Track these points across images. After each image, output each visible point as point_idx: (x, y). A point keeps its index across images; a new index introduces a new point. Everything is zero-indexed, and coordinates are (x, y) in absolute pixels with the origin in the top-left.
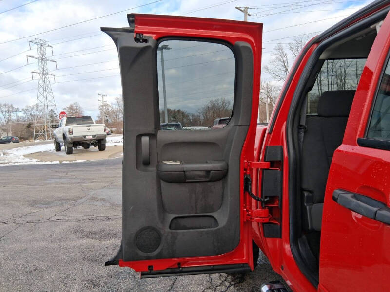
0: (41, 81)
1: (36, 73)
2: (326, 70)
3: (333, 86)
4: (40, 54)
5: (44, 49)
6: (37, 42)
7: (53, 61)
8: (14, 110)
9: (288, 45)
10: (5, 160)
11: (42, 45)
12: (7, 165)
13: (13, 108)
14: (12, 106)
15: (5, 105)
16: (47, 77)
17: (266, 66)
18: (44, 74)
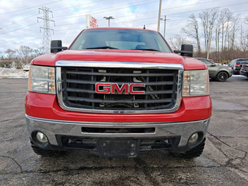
0: (46, 33)
1: (43, 28)
2: (222, 32)
3: (226, 43)
4: (45, 16)
5: (47, 13)
6: (44, 9)
7: (53, 21)
8: (30, 50)
9: (199, 15)
10: (24, 75)
11: (46, 11)
12: (26, 77)
13: (29, 49)
14: (28, 47)
15: (25, 47)
16: (49, 31)
17: (184, 28)
18: (47, 29)
